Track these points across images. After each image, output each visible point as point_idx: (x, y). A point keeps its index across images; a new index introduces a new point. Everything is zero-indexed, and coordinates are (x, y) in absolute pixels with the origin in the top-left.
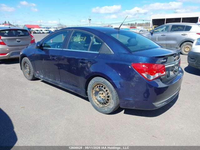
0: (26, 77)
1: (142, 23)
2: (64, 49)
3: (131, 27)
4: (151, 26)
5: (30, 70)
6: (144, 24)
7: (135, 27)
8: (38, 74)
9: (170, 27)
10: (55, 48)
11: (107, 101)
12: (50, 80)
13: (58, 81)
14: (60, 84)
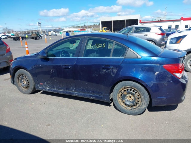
0: (22, 92)
1: (90, 25)
2: (78, 57)
3: (82, 30)
4: (100, 28)
5: (28, 83)
6: (92, 25)
7: (85, 30)
8: (41, 86)
9: (134, 29)
10: (60, 56)
11: (137, 103)
12: (60, 91)
13: (72, 90)
14: (76, 94)
